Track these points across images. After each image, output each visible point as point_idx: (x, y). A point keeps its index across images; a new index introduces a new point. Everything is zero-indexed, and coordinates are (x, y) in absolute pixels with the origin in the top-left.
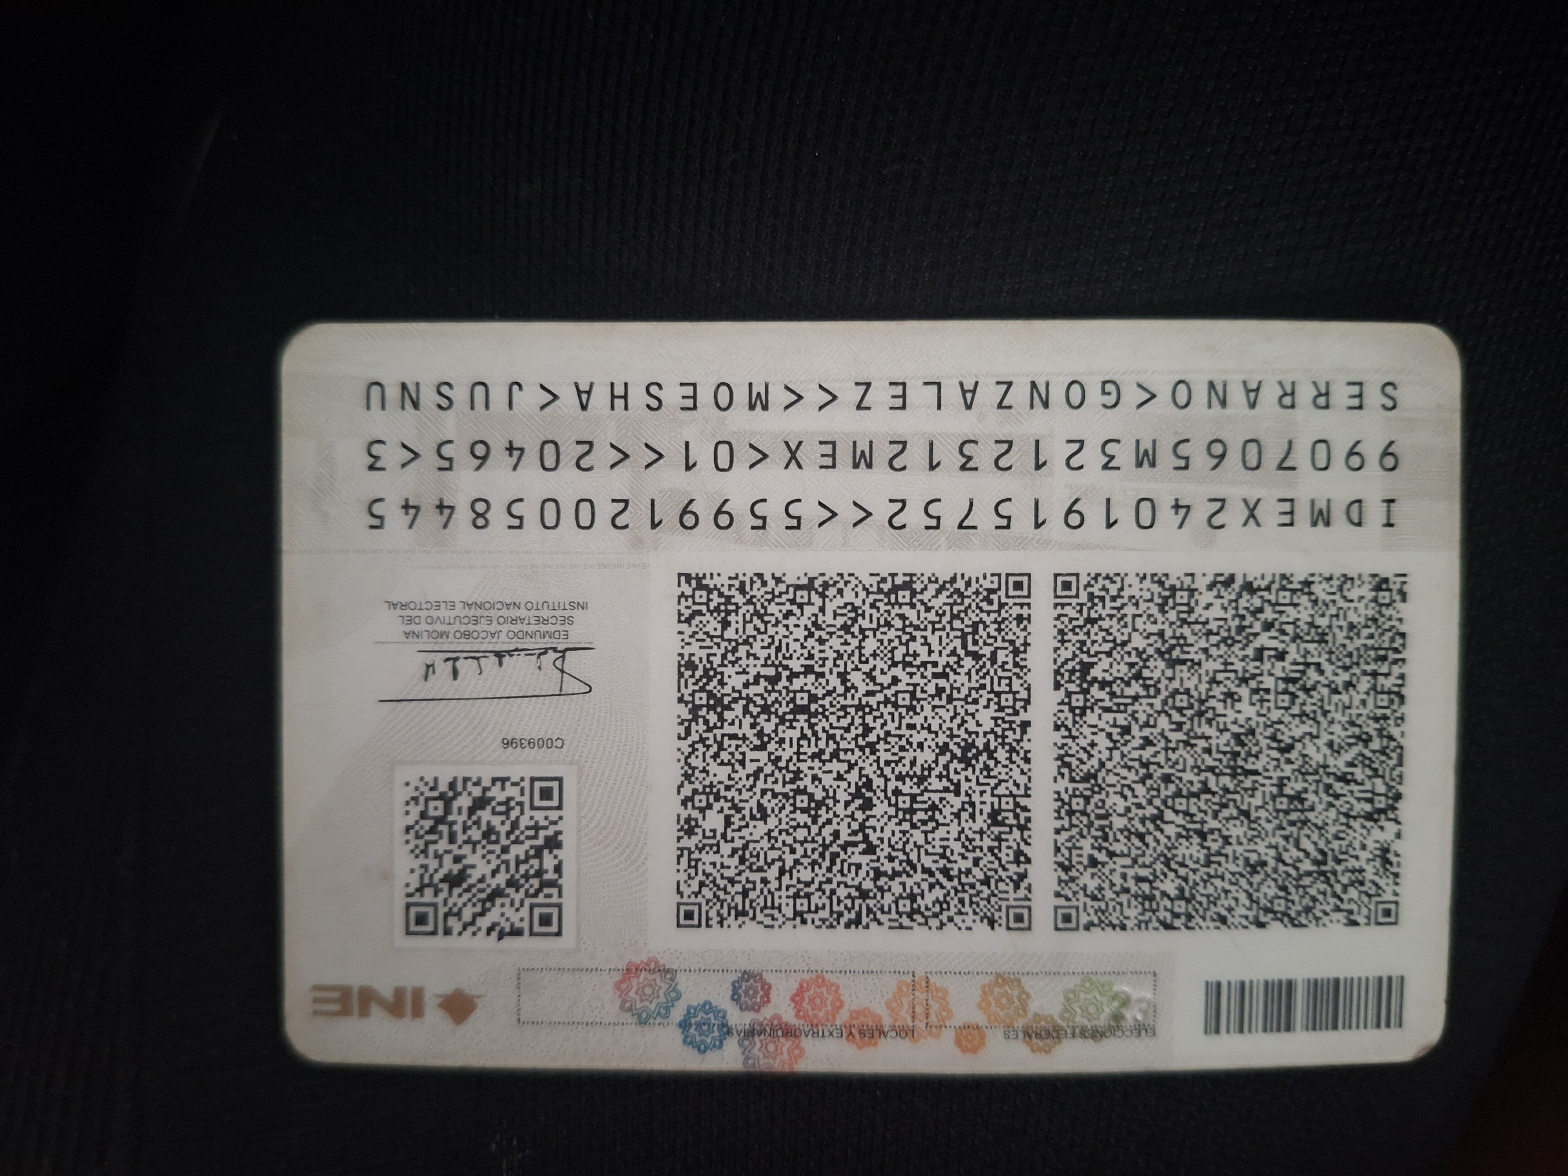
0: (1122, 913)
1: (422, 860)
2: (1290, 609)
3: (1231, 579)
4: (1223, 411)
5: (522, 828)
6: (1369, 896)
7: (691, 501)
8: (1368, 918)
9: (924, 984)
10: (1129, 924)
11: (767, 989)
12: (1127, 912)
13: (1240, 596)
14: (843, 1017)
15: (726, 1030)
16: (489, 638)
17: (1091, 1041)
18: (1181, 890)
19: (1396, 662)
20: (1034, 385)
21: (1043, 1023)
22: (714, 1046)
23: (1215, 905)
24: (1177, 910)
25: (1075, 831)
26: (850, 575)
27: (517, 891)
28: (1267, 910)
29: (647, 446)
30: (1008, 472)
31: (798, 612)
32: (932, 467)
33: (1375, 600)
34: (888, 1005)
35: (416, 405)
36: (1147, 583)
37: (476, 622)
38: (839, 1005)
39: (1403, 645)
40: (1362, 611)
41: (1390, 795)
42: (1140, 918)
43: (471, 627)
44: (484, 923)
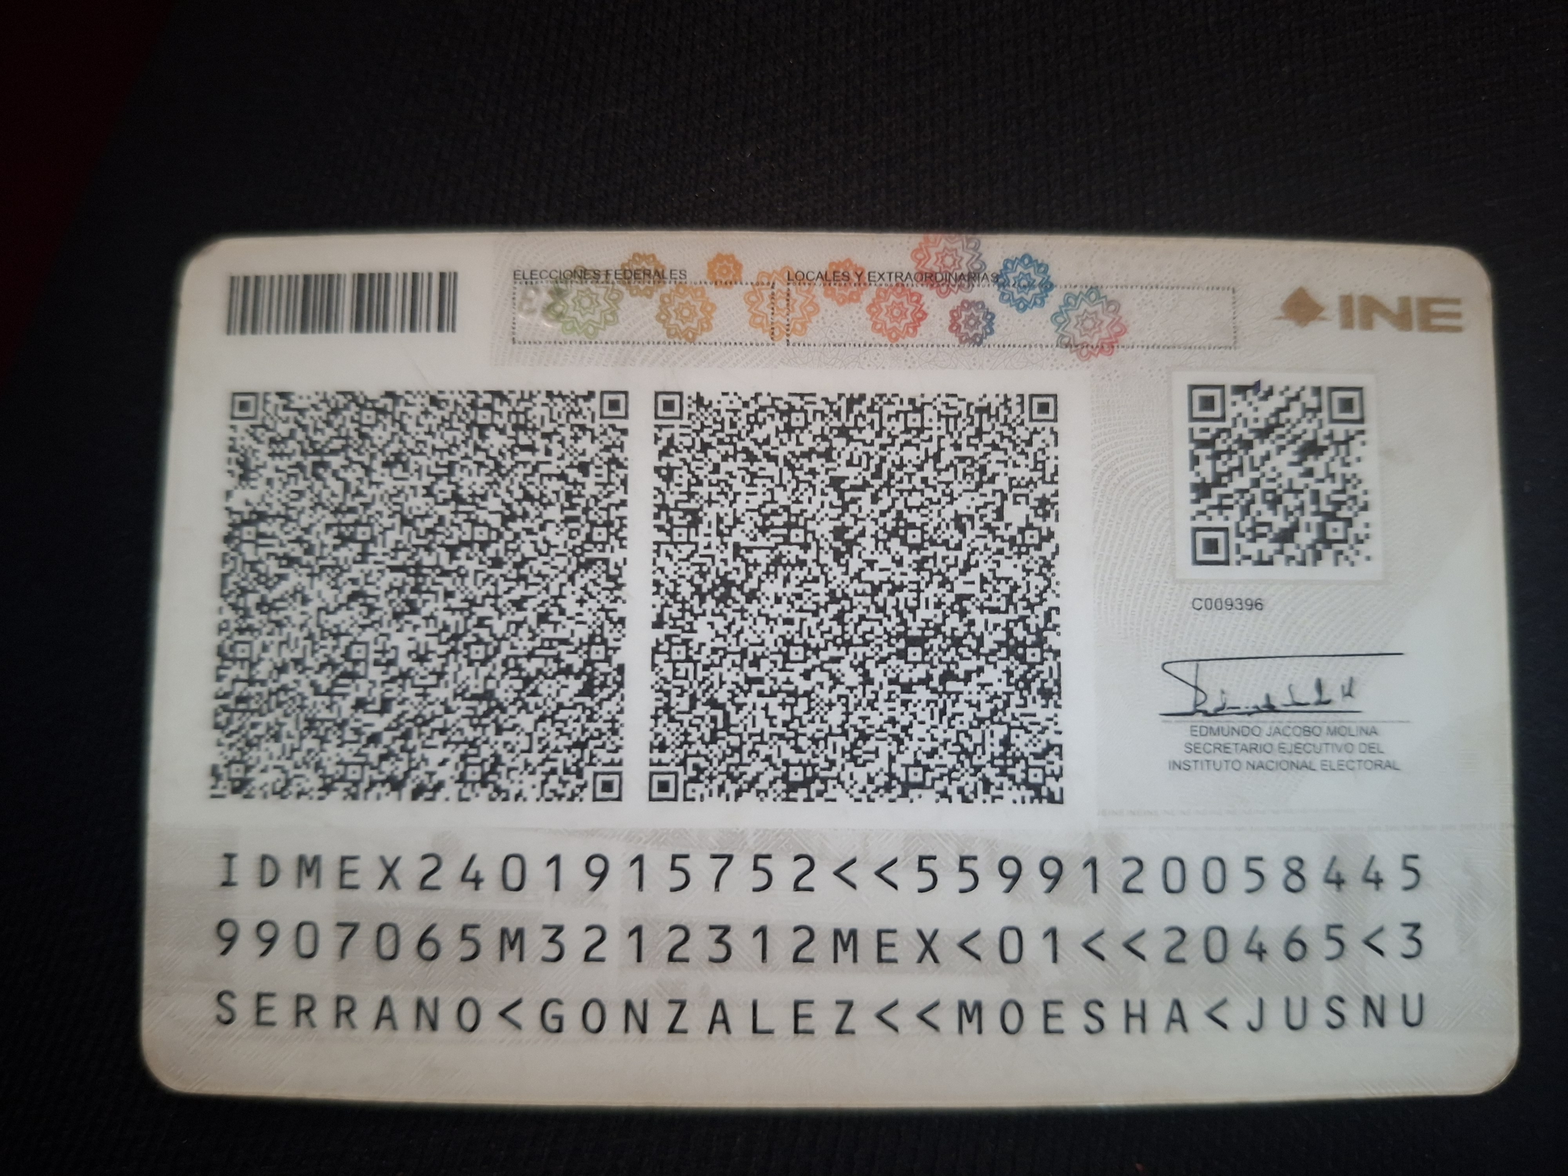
0: (551, 410)
1: (1348, 471)
2: (348, 757)
3: (416, 794)
4: (421, 994)
5: (1237, 508)
6: (264, 426)
7: (1049, 890)
8: (266, 402)
9: (777, 332)
10: (542, 398)
11: (954, 326)
12: (545, 411)
13: (407, 774)
14: (868, 295)
15: (999, 279)
16: (1281, 726)
17: (587, 267)
18: (482, 436)
19: (226, 696)
20: (643, 1029)
21: (642, 287)
22: (1013, 263)
23: (443, 419)
24: (488, 413)
25: (604, 503)
26: (858, 800)
27: (1241, 436)
28: (382, 411)
29: (1102, 958)
30: (674, 923)
31: (921, 757)
32: (763, 930)
33: (248, 769)
34: (817, 308)
35: (1368, 1001)
36: (514, 790)
37: (1296, 746)
38: (873, 308)
39: (217, 714)
40: (263, 755)
41: (237, 541)
42: (529, 405)
43: (1303, 740)
44: (1277, 401)
